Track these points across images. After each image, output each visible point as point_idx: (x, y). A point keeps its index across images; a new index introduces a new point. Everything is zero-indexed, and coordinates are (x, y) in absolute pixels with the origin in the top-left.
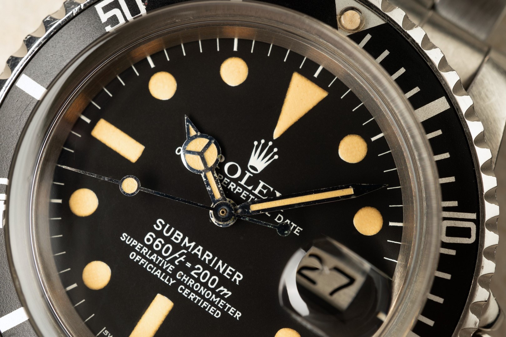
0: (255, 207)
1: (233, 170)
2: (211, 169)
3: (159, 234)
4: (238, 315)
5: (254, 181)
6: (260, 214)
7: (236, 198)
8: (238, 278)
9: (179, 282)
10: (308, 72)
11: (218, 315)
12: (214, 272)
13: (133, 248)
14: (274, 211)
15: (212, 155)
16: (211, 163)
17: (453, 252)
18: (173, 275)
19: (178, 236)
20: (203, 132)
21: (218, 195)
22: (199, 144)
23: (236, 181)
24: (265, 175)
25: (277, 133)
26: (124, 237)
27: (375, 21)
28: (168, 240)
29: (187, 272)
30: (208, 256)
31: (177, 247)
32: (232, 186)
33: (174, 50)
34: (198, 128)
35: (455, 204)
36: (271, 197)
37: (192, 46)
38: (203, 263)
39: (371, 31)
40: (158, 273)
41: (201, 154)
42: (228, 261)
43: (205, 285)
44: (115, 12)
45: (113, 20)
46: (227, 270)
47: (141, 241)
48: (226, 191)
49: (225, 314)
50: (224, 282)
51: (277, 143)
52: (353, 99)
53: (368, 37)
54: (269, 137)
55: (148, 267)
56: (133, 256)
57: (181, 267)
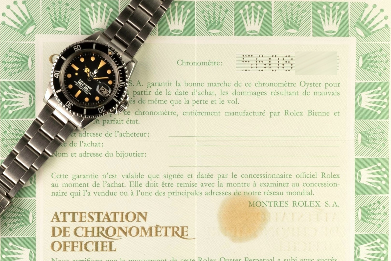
0: (94, 79)
1: (91, 73)
2: (88, 73)
3: (80, 81)
4: (91, 94)
5: (94, 75)
6: (95, 80)
7: (92, 77)
8: (91, 89)
9: (82, 89)
10: (104, 60)
11: (88, 94)
12: (88, 88)
13: (76, 83)
14: (97, 80)
15: (89, 70)
16: (88, 71)
17: (121, 87)
18: (81, 88)
19: (83, 82)
20: (88, 67)
21: (89, 76)
22: (87, 69)
23: (92, 75)
24: (96, 74)
25: (98, 68)
26: (75, 81)
27: (114, 54)
28: (81, 82)
29: (84, 87)
30: (87, 85)
31: (82, 84)
32: (91, 75)
33: (84, 55)
34: (87, 66)
35: (122, 81)
36: (97, 77)
37: (87, 54)
38: (86, 86)
39: (113, 55)
40: (79, 87)
41: (87, 70)
42: (90, 86)
43: (86, 89)
44: (76, 48)
45: (76, 50)
46: (89, 88)
47: (77, 82)
48: (90, 76)
49: (89, 94)
50: (89, 89)
51: (98, 70)
52: (110, 64)
53: (112, 56)
54: (97, 69)
55: (78, 86)
56: (76, 84)
57: (83, 86)
